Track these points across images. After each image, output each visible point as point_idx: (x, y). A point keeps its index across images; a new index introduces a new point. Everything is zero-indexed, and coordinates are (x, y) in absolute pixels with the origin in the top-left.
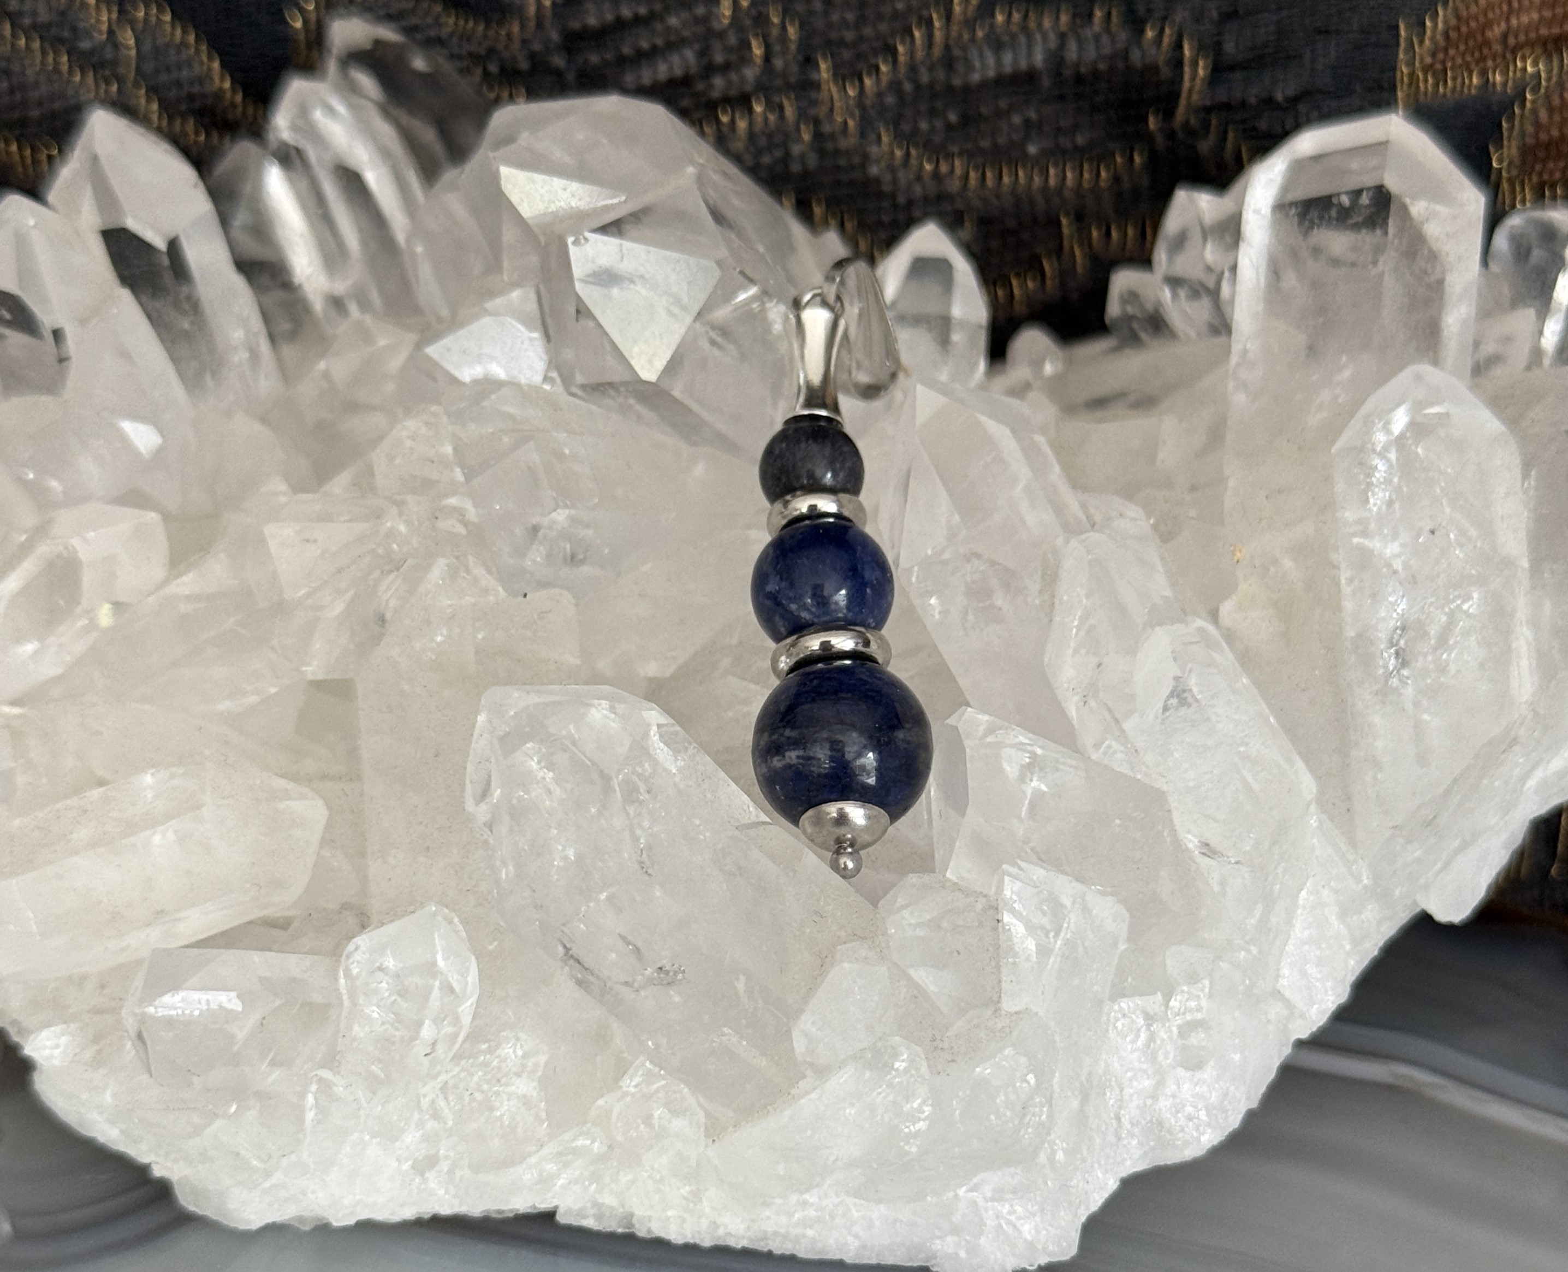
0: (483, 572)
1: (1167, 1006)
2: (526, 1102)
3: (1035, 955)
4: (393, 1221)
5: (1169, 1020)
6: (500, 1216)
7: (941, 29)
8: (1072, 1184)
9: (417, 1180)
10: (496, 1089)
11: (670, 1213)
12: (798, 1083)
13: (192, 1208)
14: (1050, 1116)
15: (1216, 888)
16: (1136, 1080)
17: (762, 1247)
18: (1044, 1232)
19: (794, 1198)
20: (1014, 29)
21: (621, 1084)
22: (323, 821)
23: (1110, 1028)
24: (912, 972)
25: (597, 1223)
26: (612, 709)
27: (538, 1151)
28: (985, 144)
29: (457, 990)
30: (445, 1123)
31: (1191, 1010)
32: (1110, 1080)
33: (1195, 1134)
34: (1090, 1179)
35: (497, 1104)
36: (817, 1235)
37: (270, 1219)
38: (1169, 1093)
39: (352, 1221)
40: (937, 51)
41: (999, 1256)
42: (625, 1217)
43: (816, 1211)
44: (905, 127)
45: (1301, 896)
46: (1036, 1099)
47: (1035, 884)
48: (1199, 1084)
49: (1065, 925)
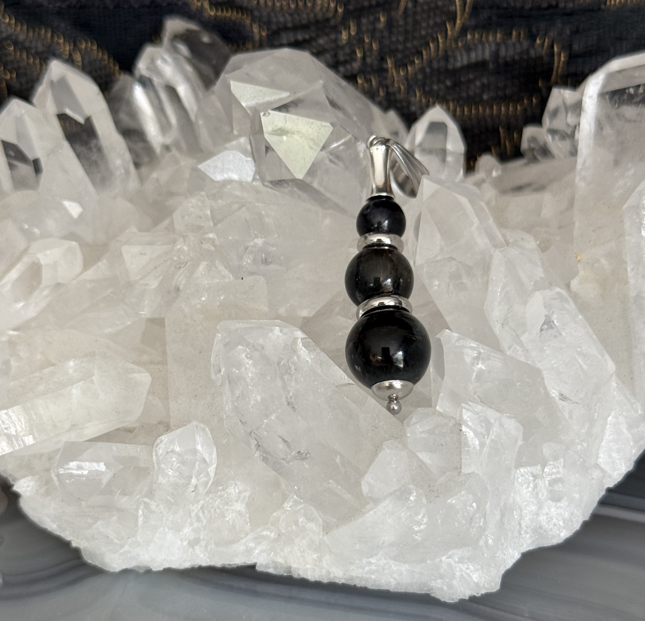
0: (224, 268)
1: (543, 471)
2: (240, 513)
3: (478, 446)
4: (180, 569)
5: (544, 478)
6: (230, 567)
7: (443, 43)
8: (498, 555)
9: (191, 549)
10: (226, 507)
11: (308, 566)
12: (365, 506)
13: (89, 561)
14: (485, 523)
15: (567, 416)
16: (528, 507)
17: (351, 583)
18: (483, 578)
19: (364, 561)
20: (476, 42)
21: (284, 506)
22: (149, 383)
23: (516, 481)
24: (419, 454)
25: (274, 571)
26: (281, 331)
27: (246, 536)
28: (464, 95)
29: (208, 462)
30: (202, 523)
31: (555, 473)
32: (515, 506)
33: (557, 532)
34: (506, 553)
35: (227, 515)
36: (376, 578)
37: (124, 567)
38: (545, 513)
39: (161, 569)
40: (440, 53)
41: (462, 589)
42: (288, 568)
43: (375, 566)
44: (427, 89)
45: (608, 419)
46: (477, 515)
47: (477, 413)
48: (559, 509)
49: (491, 432)
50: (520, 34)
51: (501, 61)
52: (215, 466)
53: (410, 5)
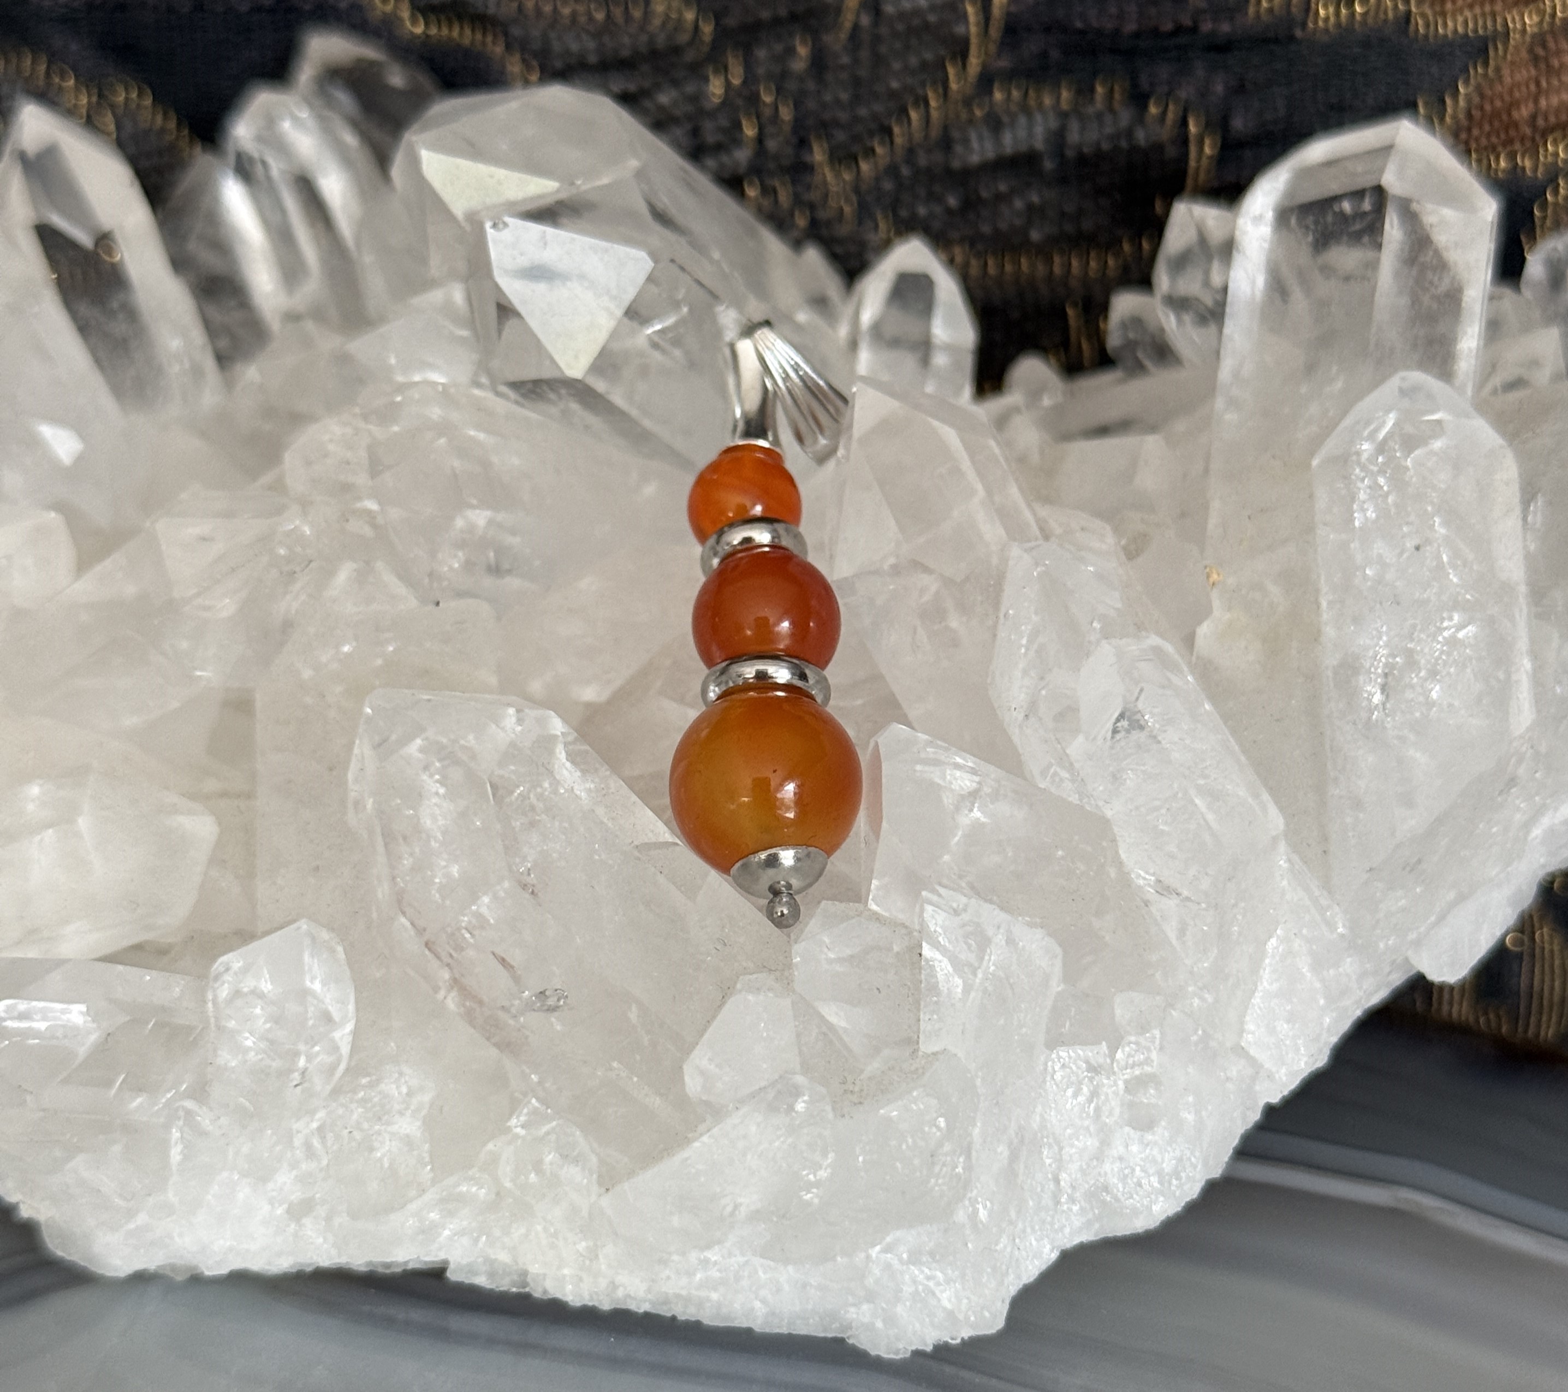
0: (395, 579)
1: (1113, 1059)
2: (408, 1141)
3: (959, 992)
4: (270, 1273)
5: (1114, 1073)
6: (388, 1271)
7: (939, 108)
8: (998, 1248)
9: (292, 1226)
10: (377, 1127)
11: (566, 1271)
12: (696, 1127)
13: (60, 1253)
14: (968, 1168)
15: (1170, 930)
16: (1078, 1139)
17: (665, 1312)
18: (965, 1301)
19: (694, 1256)
20: (1014, 108)
21: (509, 1124)
22: (213, 838)
23: (1048, 1078)
24: (822, 1008)
25: (489, 1282)
27: (420, 1196)
28: (986, 229)
30: (320, 1163)
31: (1140, 1064)
32: (1046, 1137)
33: (1145, 1202)
34: (1021, 1246)
35: (376, 1144)
36: (722, 1299)
37: (138, 1266)
38: (1116, 1155)
39: (224, 1270)
40: (935, 132)
41: (917, 1325)
42: (519, 1276)
43: (720, 1271)
44: (904, 213)
45: (1269, 943)
46: (947, 1147)
47: (956, 912)
48: (1149, 1148)
49: (987, 958)
50: (1111, 91)
51: (1070, 153)
52: (349, 1027)
53: (865, 20)
